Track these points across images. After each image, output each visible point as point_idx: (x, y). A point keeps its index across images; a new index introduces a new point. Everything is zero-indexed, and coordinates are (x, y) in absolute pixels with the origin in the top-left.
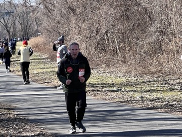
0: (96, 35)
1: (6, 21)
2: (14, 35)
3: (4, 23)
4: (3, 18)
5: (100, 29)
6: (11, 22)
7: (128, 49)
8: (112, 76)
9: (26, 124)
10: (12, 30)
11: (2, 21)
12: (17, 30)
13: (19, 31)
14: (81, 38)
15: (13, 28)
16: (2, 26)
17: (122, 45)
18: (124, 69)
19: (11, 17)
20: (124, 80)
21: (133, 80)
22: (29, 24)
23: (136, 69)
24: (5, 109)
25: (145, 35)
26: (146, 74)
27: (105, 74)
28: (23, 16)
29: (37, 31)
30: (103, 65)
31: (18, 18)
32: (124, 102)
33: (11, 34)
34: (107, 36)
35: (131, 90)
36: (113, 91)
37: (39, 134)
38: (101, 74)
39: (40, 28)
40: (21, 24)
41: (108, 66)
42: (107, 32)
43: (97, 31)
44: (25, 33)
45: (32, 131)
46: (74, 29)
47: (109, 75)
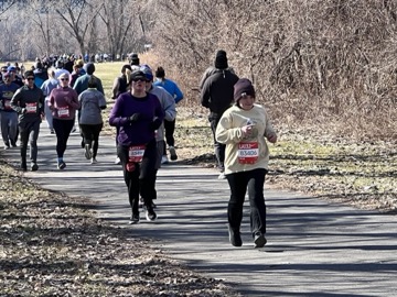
0: (275, 51)
1: (76, 18)
2: (93, 48)
3: (71, 21)
4: (70, 12)
5: (284, 37)
6: (86, 19)
7: (343, 82)
8: (308, 141)
9: (122, 240)
10: (88, 36)
11: (67, 16)
12: (99, 36)
13: (105, 39)
14: (241, 56)
15: (92, 33)
16: (67, 29)
17: (330, 73)
18: (336, 125)
19: (87, 8)
20: (336, 149)
21: (355, 149)
22: (127, 25)
23: (361, 127)
24: (75, 206)
25: (382, 53)
26: (382, 138)
27: (292, 137)
28: (114, 7)
29: (144, 41)
30: (288, 118)
31: (102, 12)
32: (337, 196)
33: (86, 45)
34: (298, 53)
35: (352, 170)
36: (311, 173)
37: (152, 263)
38: (285, 137)
39: (148, 35)
40: (108, 24)
41: (300, 118)
42: (298, 45)
43: (277, 44)
44: (118, 44)
45: (136, 256)
46: (226, 37)
47: (301, 138)
